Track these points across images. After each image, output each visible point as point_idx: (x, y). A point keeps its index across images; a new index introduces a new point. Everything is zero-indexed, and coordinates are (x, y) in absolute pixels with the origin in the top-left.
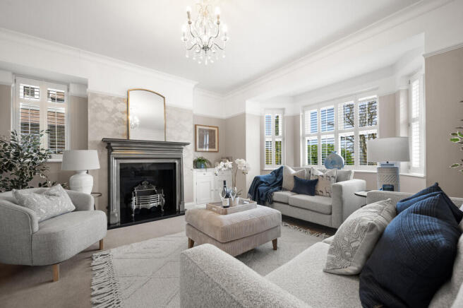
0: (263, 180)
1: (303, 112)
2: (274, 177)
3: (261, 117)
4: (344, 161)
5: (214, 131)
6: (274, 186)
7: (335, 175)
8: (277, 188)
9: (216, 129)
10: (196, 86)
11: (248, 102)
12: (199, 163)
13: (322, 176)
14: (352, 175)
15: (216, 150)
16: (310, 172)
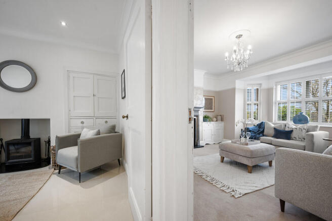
0: (251, 130)
1: (276, 85)
2: (257, 128)
3: (244, 90)
4: (309, 119)
5: (212, 99)
6: (259, 134)
7: (305, 127)
8: (261, 135)
9: (213, 98)
10: (206, 73)
11: (237, 82)
12: (206, 119)
13: (296, 128)
14: (319, 128)
15: (213, 110)
16: (286, 126)
